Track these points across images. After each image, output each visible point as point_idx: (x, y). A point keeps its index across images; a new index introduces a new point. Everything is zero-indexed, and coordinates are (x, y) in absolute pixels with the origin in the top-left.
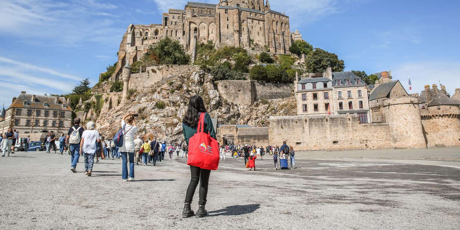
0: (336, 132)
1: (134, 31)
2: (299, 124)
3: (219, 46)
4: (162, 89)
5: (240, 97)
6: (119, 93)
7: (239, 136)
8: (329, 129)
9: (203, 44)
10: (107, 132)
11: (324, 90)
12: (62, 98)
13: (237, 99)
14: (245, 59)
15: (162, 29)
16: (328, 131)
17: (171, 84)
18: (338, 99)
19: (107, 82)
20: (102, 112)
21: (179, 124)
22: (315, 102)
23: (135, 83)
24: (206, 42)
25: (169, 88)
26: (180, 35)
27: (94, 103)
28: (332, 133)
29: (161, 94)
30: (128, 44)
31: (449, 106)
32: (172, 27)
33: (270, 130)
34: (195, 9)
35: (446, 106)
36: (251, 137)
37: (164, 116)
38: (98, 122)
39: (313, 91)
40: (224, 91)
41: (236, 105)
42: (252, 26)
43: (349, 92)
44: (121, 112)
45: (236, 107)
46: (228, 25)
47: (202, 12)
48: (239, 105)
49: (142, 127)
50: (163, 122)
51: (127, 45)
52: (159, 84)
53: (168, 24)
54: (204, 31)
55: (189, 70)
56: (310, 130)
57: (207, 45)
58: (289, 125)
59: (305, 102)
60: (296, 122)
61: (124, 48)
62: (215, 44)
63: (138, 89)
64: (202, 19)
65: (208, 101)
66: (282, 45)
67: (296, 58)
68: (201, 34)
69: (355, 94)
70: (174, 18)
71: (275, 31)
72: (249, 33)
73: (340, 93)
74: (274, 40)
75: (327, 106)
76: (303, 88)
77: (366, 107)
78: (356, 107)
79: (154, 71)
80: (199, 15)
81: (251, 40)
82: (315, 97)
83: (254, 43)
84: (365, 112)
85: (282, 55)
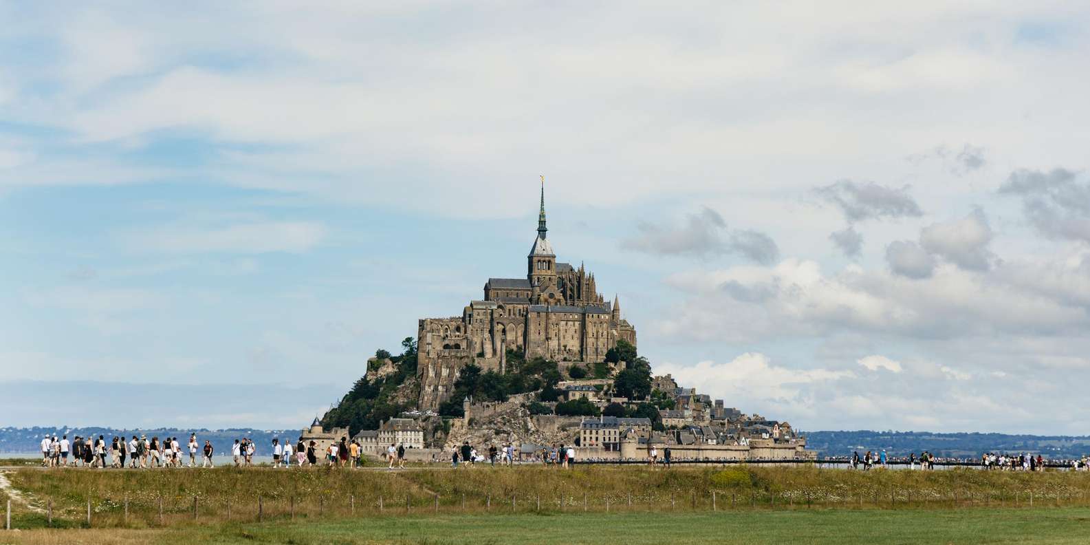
1: (432, 327)
3: (529, 356)
4: (496, 421)
5: (547, 427)
8: (589, 453)
9: (512, 350)
11: (596, 430)
13: (545, 429)
14: (554, 376)
15: (464, 327)
17: (502, 418)
18: (603, 435)
20: (450, 434)
22: (591, 436)
23: (474, 413)
24: (514, 347)
25: (501, 421)
26: (487, 336)
29: (496, 425)
30: (429, 344)
32: (476, 325)
34: (499, 292)
39: (590, 428)
40: (537, 423)
42: (566, 330)
43: (610, 432)
46: (539, 331)
51: (427, 346)
52: (493, 417)
53: (472, 322)
54: (513, 334)
55: (513, 406)
57: (516, 352)
59: (585, 436)
61: (424, 349)
62: (524, 351)
63: (477, 419)
64: (510, 319)
65: (527, 430)
66: (599, 350)
67: (611, 368)
68: (510, 337)
69: (612, 433)
70: (478, 315)
71: (591, 335)
72: (562, 338)
73: (604, 431)
74: (590, 345)
75: (597, 439)
76: (585, 427)
77: (618, 441)
78: (612, 441)
79: (488, 406)
80: (504, 304)
81: (564, 346)
82: (591, 433)
83: (567, 348)
84: (617, 444)
85: (596, 364)
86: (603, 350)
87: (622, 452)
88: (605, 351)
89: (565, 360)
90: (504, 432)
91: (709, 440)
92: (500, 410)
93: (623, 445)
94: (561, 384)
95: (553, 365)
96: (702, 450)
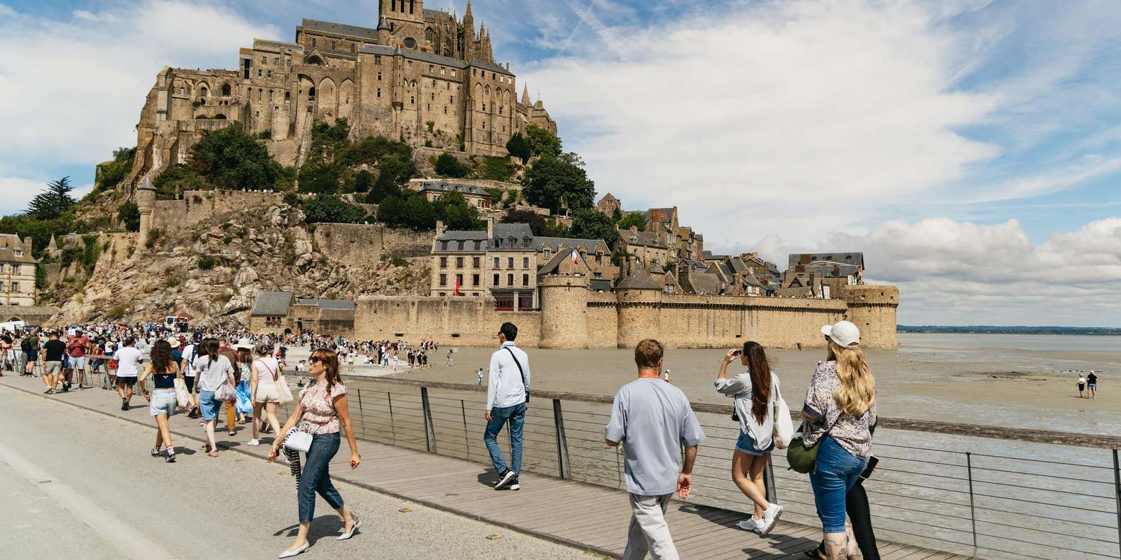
0: (458, 321)
1: (172, 83)
2: (402, 307)
3: (357, 134)
4: (210, 235)
5: (352, 253)
6: (131, 234)
7: (321, 321)
8: (447, 316)
9: (326, 126)
10: (107, 305)
11: (474, 254)
12: (13, 238)
13: (346, 256)
14: (401, 168)
15: (238, 85)
16: (445, 320)
17: (226, 227)
18: (493, 270)
19: (112, 191)
20: (97, 269)
21: (233, 297)
22: (459, 271)
23: (163, 218)
24: (331, 122)
25: (222, 235)
26: (279, 101)
27: (81, 250)
28: (452, 322)
29: (207, 244)
30: (160, 112)
31: (639, 291)
32: (260, 81)
33: (357, 315)
34: (317, 38)
35: (636, 291)
36: (338, 322)
37: (211, 283)
38: (91, 287)
39: (457, 254)
40: (325, 242)
41: (344, 267)
42: (433, 94)
43: (511, 260)
44: (134, 272)
45: (342, 270)
46: (379, 89)
47: (334, 47)
48: (350, 266)
49: (169, 301)
50: (206, 293)
51: (158, 115)
52: (205, 225)
53: (251, 75)
54: (331, 97)
55: (264, 201)
56: (418, 317)
57: (333, 129)
58: (386, 309)
59: (444, 271)
60: (398, 305)
61: (150, 122)
62: (349, 127)
63: (169, 230)
64: (326, 71)
65: (290, 260)
66: (495, 136)
67: (516, 166)
68: (324, 103)
69: (519, 263)
70: (264, 62)
71: (479, 107)
72: (424, 108)
73: (497, 260)
74: (477, 126)
75: (476, 279)
76: (444, 248)
77: (533, 283)
78: (518, 284)
79: (197, 200)
80: (324, 56)
81: (428, 124)
82: (460, 264)
83: (435, 129)
84: (530, 292)
85: (488, 158)
86: (501, 137)
87: (546, 312)
88: (506, 139)
89: (428, 144)
90: (225, 261)
91: (750, 289)
92: (226, 210)
93: (546, 291)
94: (416, 184)
95: (404, 150)
96: (751, 308)
